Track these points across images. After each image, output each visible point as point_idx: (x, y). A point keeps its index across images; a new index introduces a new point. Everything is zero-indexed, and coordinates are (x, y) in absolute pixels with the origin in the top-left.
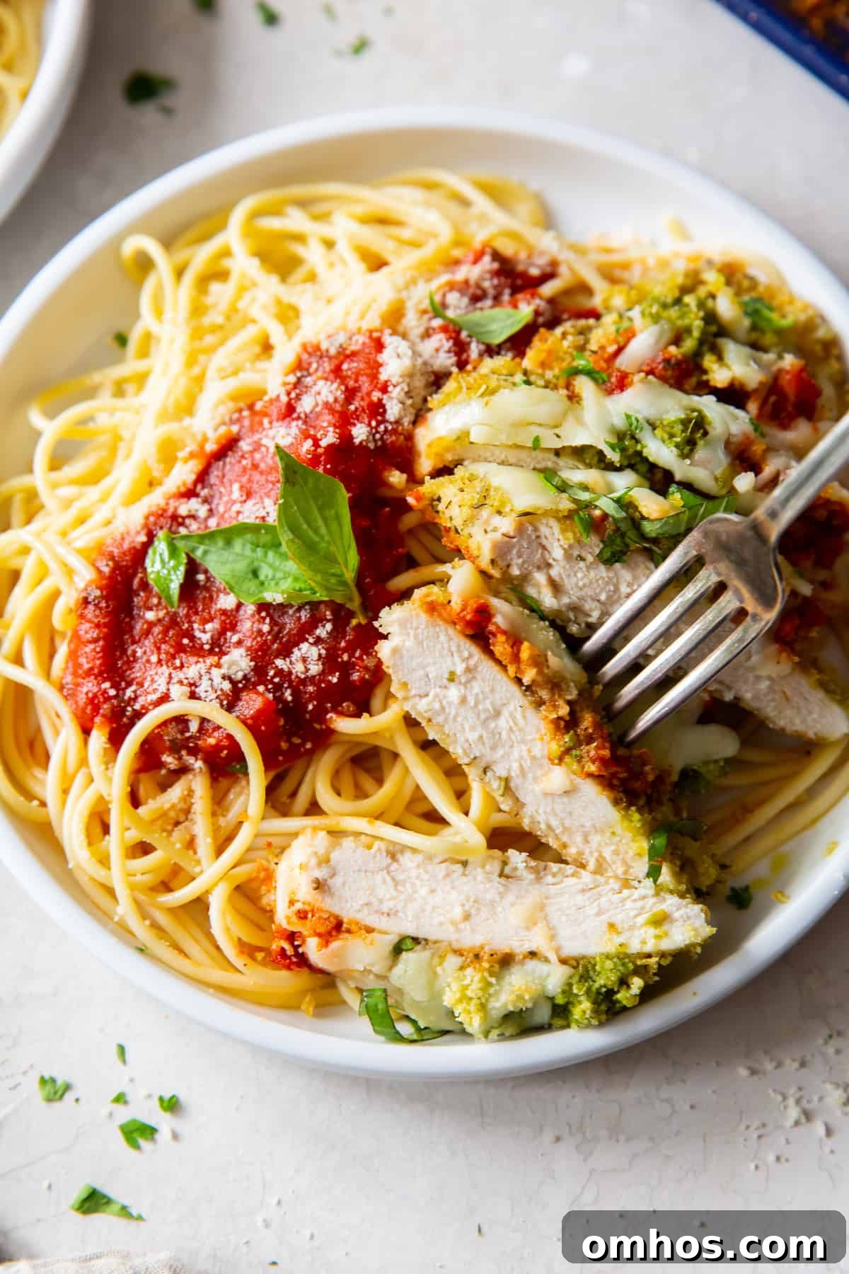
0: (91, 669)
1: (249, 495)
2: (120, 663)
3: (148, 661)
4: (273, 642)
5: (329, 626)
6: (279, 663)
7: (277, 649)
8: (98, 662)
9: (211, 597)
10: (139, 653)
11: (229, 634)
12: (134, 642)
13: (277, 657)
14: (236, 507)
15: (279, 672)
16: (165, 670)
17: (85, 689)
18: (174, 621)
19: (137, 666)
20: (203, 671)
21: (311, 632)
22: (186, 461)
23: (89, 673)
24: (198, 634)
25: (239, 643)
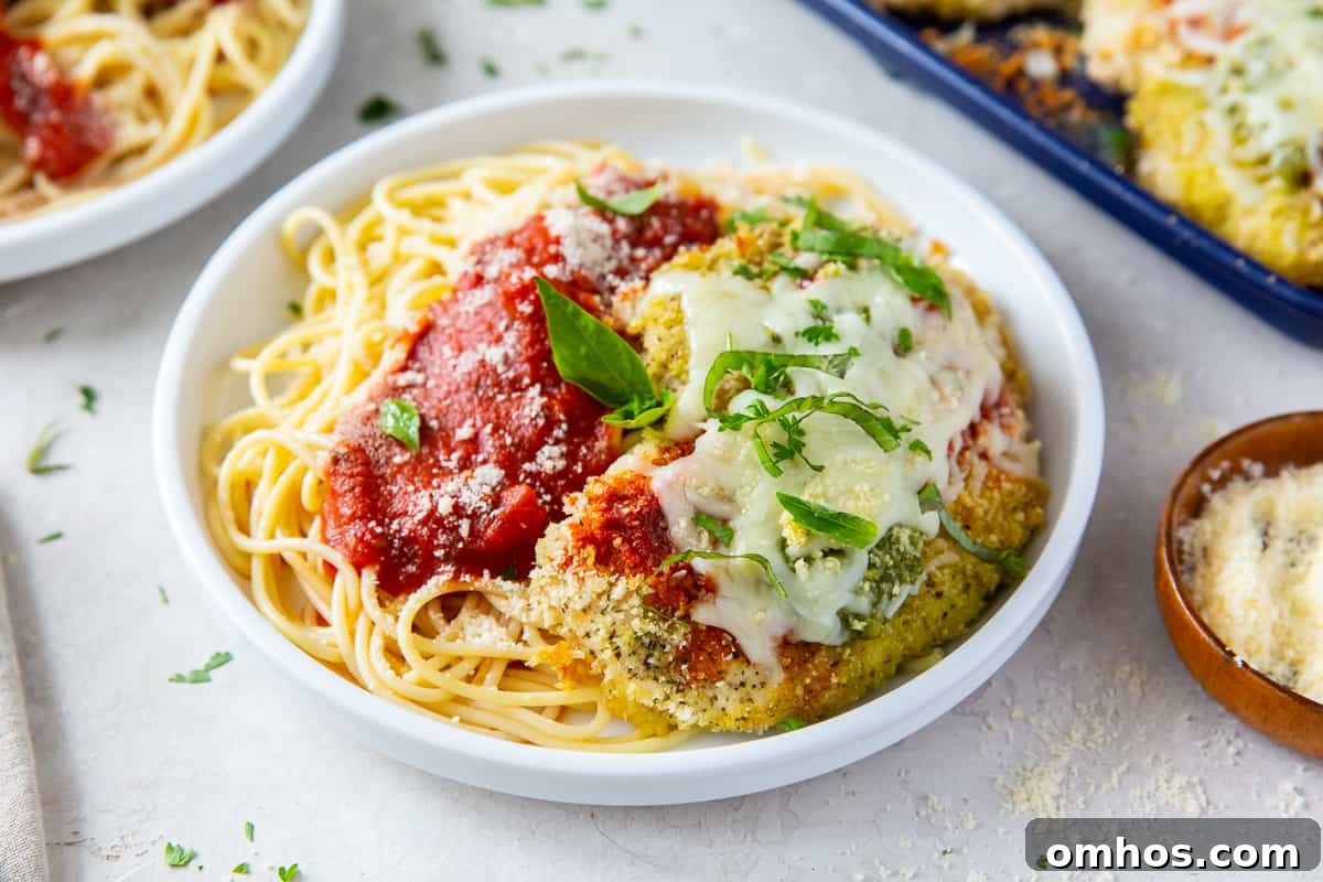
0: (354, 513)
1: (461, 350)
2: (379, 504)
3: (406, 493)
4: (517, 451)
5: (564, 426)
6: (527, 466)
7: (523, 457)
8: (360, 506)
9: (448, 435)
10: (395, 489)
11: (473, 457)
12: (386, 483)
13: (523, 463)
14: (452, 362)
15: (529, 474)
16: (425, 493)
17: (352, 532)
18: (419, 459)
19: (396, 501)
20: (461, 485)
21: (549, 435)
22: (392, 347)
23: (352, 518)
24: (444, 464)
25: (485, 462)
